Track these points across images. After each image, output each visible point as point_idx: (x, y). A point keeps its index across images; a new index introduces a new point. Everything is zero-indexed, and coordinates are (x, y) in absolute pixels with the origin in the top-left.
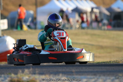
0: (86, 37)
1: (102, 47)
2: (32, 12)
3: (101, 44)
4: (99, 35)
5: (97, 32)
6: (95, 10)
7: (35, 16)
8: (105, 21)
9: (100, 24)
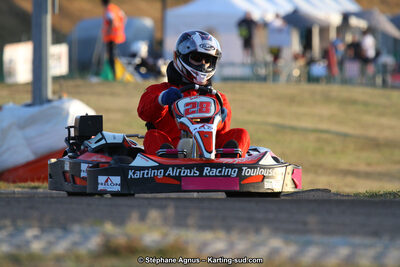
0: (325, 110)
1: (375, 144)
2: (148, 22)
3: (372, 133)
4: (366, 104)
5: (359, 93)
6: (354, 21)
7: (158, 35)
8: (388, 59)
9: (371, 69)
